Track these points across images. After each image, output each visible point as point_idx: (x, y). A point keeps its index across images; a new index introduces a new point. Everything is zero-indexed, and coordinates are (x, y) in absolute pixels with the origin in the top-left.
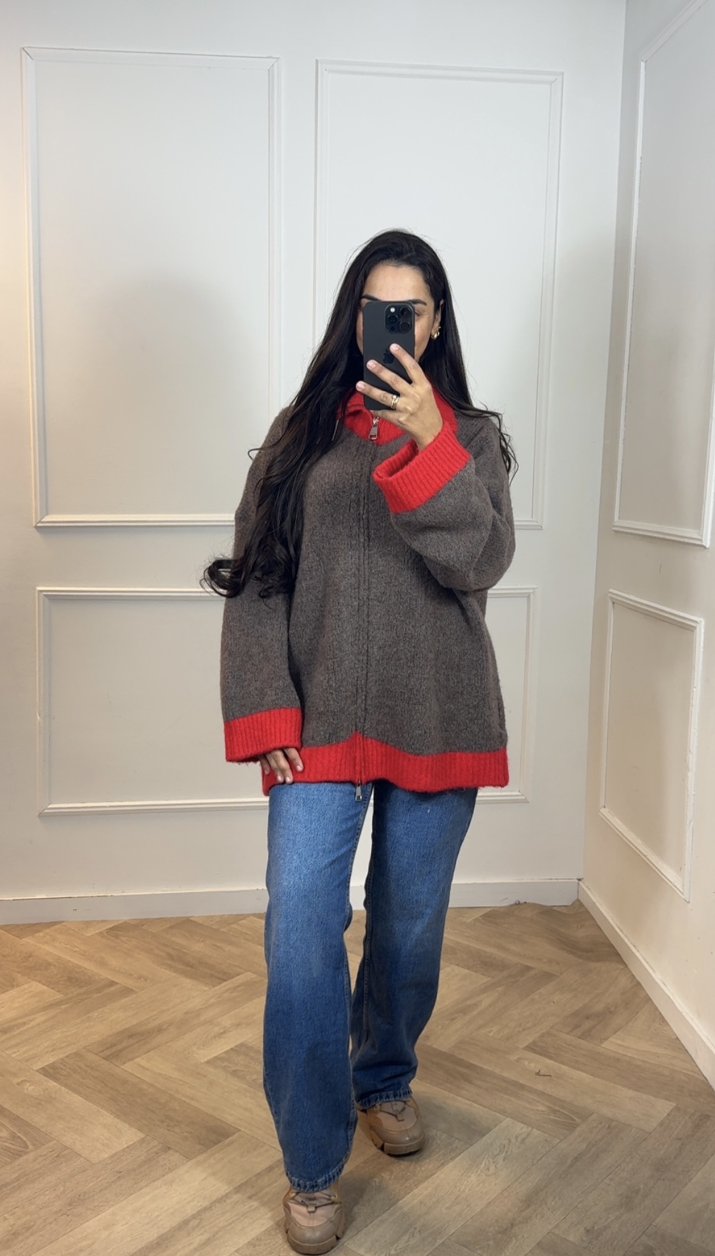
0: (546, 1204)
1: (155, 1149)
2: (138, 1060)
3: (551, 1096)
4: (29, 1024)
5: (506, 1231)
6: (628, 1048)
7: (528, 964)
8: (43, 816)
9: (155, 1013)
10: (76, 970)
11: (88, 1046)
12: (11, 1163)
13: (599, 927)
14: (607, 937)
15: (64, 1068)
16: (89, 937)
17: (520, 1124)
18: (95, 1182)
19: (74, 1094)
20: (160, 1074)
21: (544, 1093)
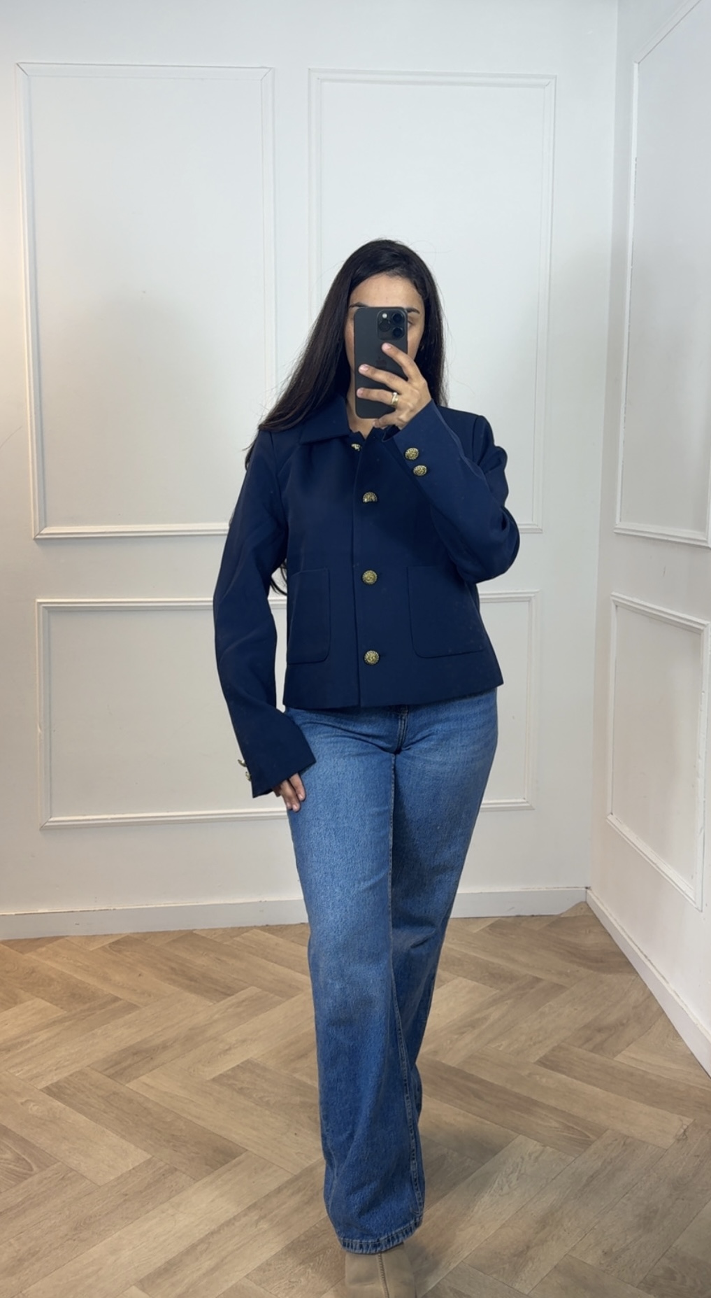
0: (562, 1225)
1: (162, 1170)
2: (144, 1079)
3: (565, 1112)
4: (33, 1041)
5: (521, 1255)
6: (642, 1062)
7: (538, 976)
8: (44, 829)
9: (160, 1029)
10: (80, 985)
11: (92, 1064)
12: (15, 1186)
13: (610, 935)
14: (617, 945)
15: (68, 1086)
16: (92, 951)
17: (533, 1141)
18: (101, 1206)
19: (78, 1114)
20: (166, 1093)
21: (556, 1109)
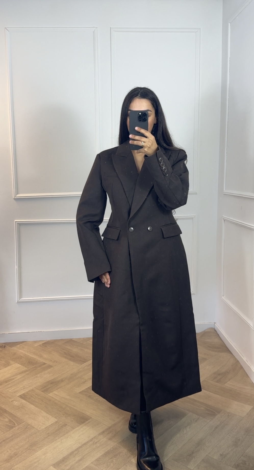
0: (205, 445)
1: (61, 425)
2: (54, 392)
3: (207, 404)
4: (15, 379)
5: (190, 456)
6: (234, 386)
8: (18, 302)
9: (60, 374)
10: (32, 359)
11: (36, 387)
12: (9, 430)
14: (225, 344)
15: (27, 395)
16: (36, 347)
17: (195, 414)
18: (40, 438)
19: (32, 405)
20: (62, 397)
21: (203, 403)
